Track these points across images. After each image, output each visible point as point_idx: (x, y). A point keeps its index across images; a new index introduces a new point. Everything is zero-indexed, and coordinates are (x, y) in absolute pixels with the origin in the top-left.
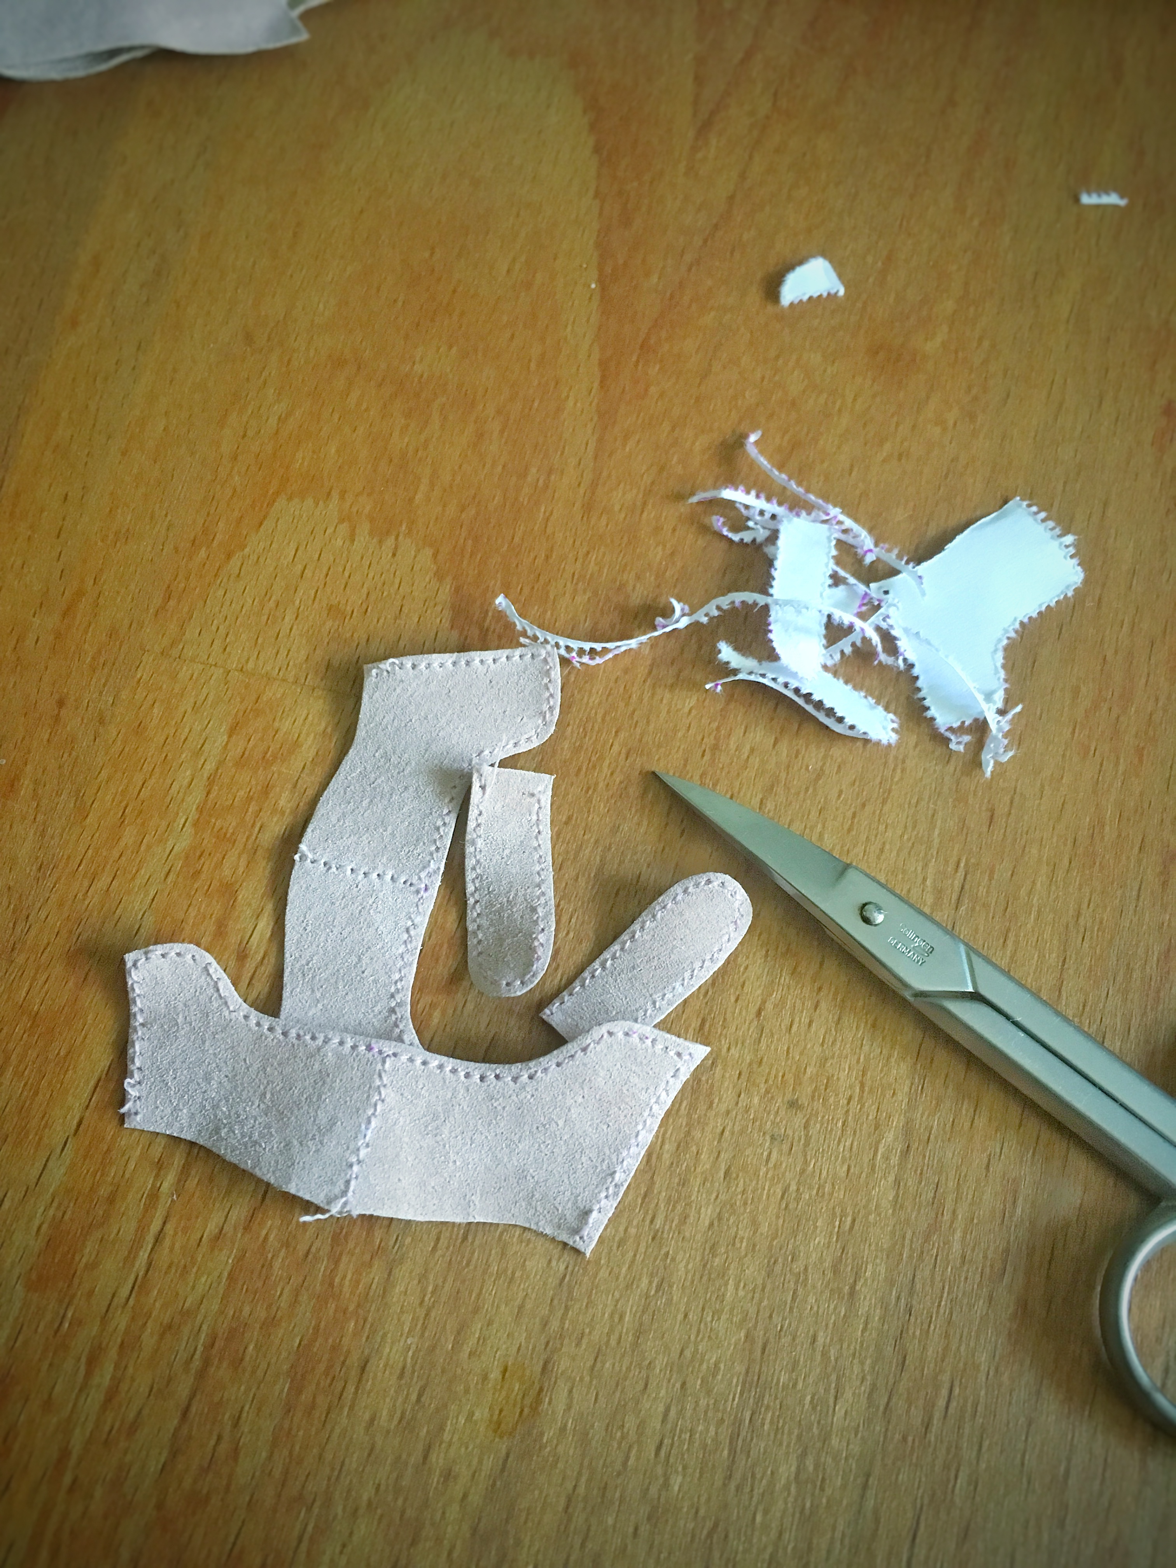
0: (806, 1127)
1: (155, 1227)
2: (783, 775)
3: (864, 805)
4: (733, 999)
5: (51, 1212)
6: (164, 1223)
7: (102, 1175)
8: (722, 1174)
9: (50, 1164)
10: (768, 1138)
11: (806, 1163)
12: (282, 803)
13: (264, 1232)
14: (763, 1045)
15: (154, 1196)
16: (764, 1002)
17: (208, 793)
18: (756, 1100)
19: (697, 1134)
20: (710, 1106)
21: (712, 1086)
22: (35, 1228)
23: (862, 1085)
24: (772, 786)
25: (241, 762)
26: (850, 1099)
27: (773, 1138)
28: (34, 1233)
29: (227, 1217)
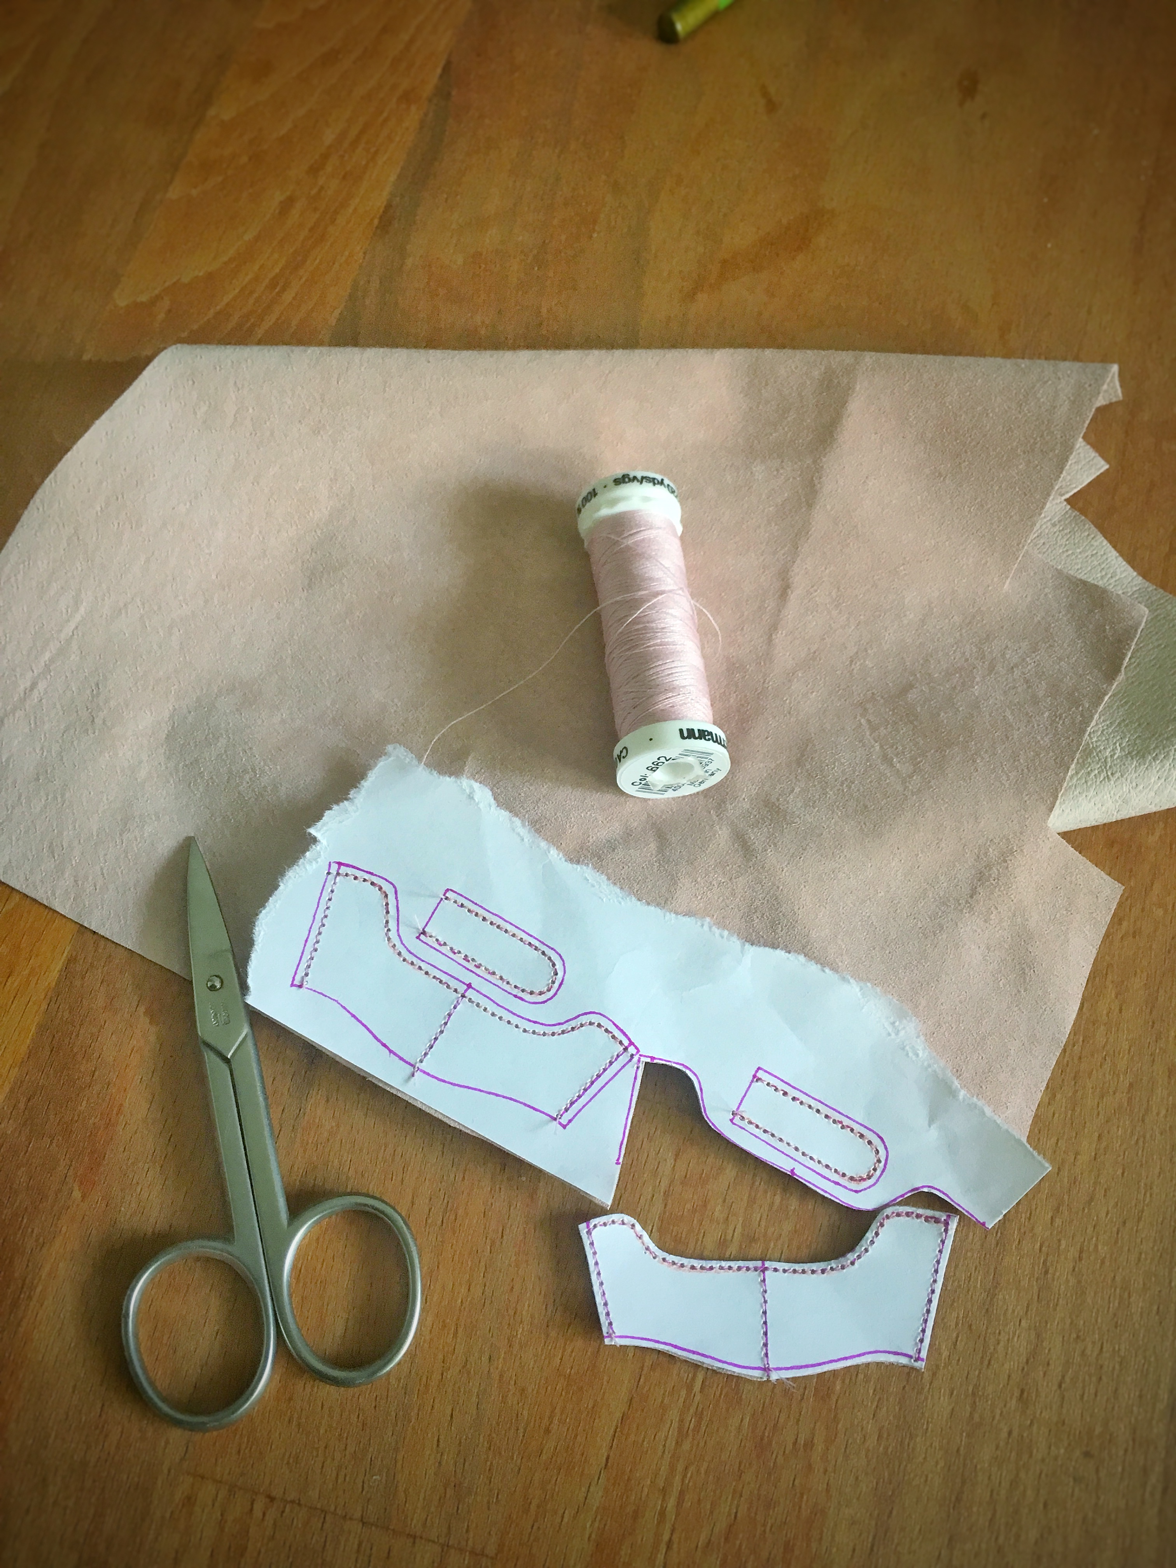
0: (1097, 1471)
1: (666, 1537)
2: (1066, 1197)
3: (1124, 1223)
4: (1041, 1373)
5: (596, 1524)
6: (672, 1534)
7: (627, 1497)
8: (1041, 1506)
9: (592, 1489)
10: (1071, 1480)
11: (1098, 1498)
12: (716, 1214)
13: (738, 1542)
14: (1064, 1411)
15: (662, 1513)
16: (1063, 1377)
17: (666, 1205)
18: (1062, 1451)
19: (1022, 1475)
20: (1031, 1456)
21: (1031, 1440)
22: (587, 1536)
23: (1134, 1440)
24: (1059, 1208)
25: (685, 1181)
26: (1126, 1451)
27: (1075, 1480)
28: (586, 1539)
29: (712, 1531)
